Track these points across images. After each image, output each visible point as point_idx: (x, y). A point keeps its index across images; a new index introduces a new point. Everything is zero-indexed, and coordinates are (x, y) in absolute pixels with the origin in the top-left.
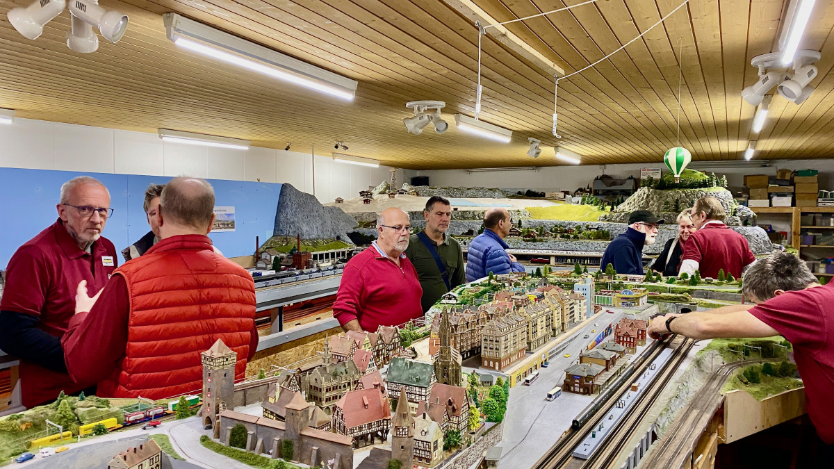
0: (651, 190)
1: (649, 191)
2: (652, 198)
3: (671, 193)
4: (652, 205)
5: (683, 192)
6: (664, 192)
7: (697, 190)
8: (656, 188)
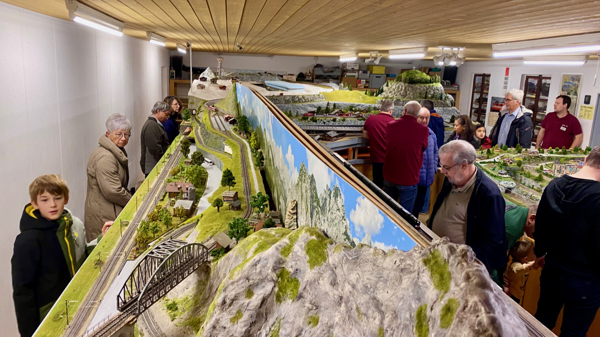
0: (406, 84)
1: (405, 85)
2: (408, 90)
3: (417, 86)
4: (409, 94)
5: (424, 86)
6: (413, 85)
7: (431, 84)
8: (409, 83)
